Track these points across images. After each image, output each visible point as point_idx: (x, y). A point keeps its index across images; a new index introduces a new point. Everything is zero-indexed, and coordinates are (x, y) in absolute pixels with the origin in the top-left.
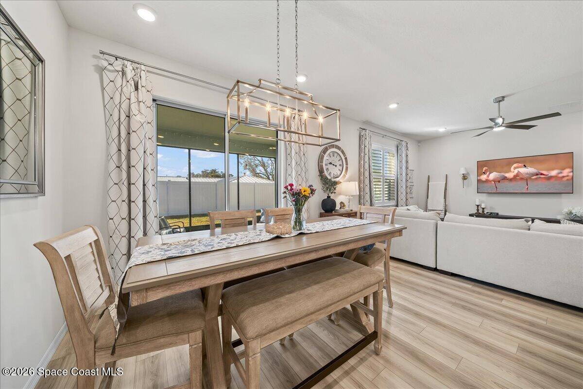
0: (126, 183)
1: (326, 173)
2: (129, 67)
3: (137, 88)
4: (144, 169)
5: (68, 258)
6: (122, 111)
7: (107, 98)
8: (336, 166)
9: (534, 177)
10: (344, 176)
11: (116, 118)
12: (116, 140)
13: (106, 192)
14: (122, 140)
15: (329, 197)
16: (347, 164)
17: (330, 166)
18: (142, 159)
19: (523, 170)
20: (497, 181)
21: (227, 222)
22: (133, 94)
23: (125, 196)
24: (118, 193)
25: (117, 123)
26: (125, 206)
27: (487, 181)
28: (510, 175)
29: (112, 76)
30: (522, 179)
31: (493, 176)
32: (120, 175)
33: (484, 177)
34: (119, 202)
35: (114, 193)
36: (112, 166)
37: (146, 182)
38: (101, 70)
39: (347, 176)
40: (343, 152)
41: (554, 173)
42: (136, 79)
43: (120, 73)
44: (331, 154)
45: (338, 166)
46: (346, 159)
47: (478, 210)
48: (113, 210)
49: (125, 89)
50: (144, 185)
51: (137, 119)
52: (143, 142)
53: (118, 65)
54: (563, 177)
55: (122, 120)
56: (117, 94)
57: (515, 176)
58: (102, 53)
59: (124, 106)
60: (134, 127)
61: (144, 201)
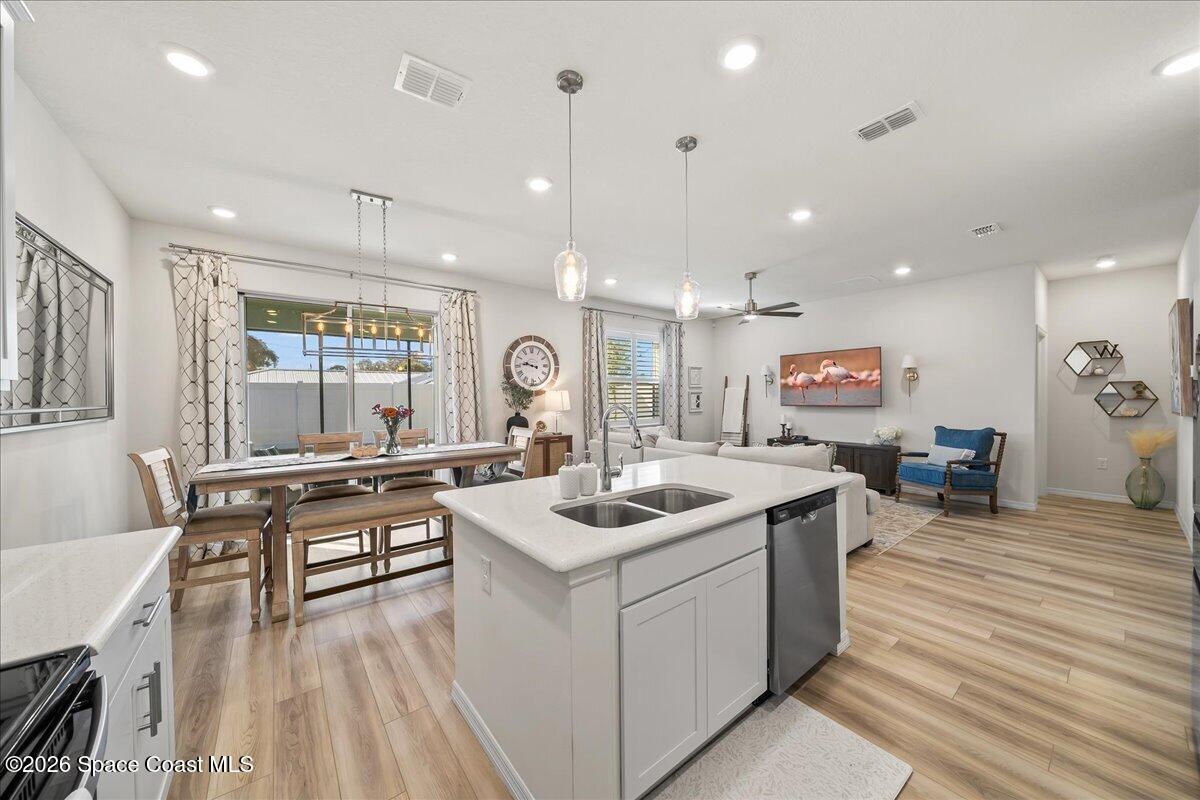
0: (203, 402)
1: (516, 378)
2: (206, 260)
3: (216, 283)
4: (226, 383)
5: (149, 466)
6: (197, 314)
7: (179, 299)
8: (537, 367)
9: (845, 381)
10: (553, 382)
11: (190, 324)
12: (191, 351)
13: (178, 412)
14: (198, 350)
15: (518, 414)
16: (557, 363)
17: (525, 369)
18: (224, 373)
19: (833, 370)
20: (806, 386)
21: (322, 446)
22: (211, 294)
23: (202, 417)
24: (192, 414)
25: (192, 330)
26: (201, 429)
27: (794, 386)
28: (818, 378)
29: (184, 272)
30: (831, 383)
31: (801, 378)
32: (195, 392)
33: (790, 380)
34: (194, 424)
35: (188, 413)
36: (186, 381)
37: (229, 399)
38: (170, 266)
39: (558, 382)
40: (548, 346)
41: (863, 375)
42: (215, 274)
43: (195, 268)
44: (528, 351)
45: (540, 367)
46: (555, 356)
47: (783, 432)
48: (186, 434)
49: (201, 288)
50: (226, 403)
51: (217, 325)
52: (225, 352)
53: (192, 259)
54: (873, 381)
55: (197, 326)
56: (192, 294)
57: (825, 379)
58: (172, 246)
59: (200, 309)
60: (212, 335)
61: (227, 423)
